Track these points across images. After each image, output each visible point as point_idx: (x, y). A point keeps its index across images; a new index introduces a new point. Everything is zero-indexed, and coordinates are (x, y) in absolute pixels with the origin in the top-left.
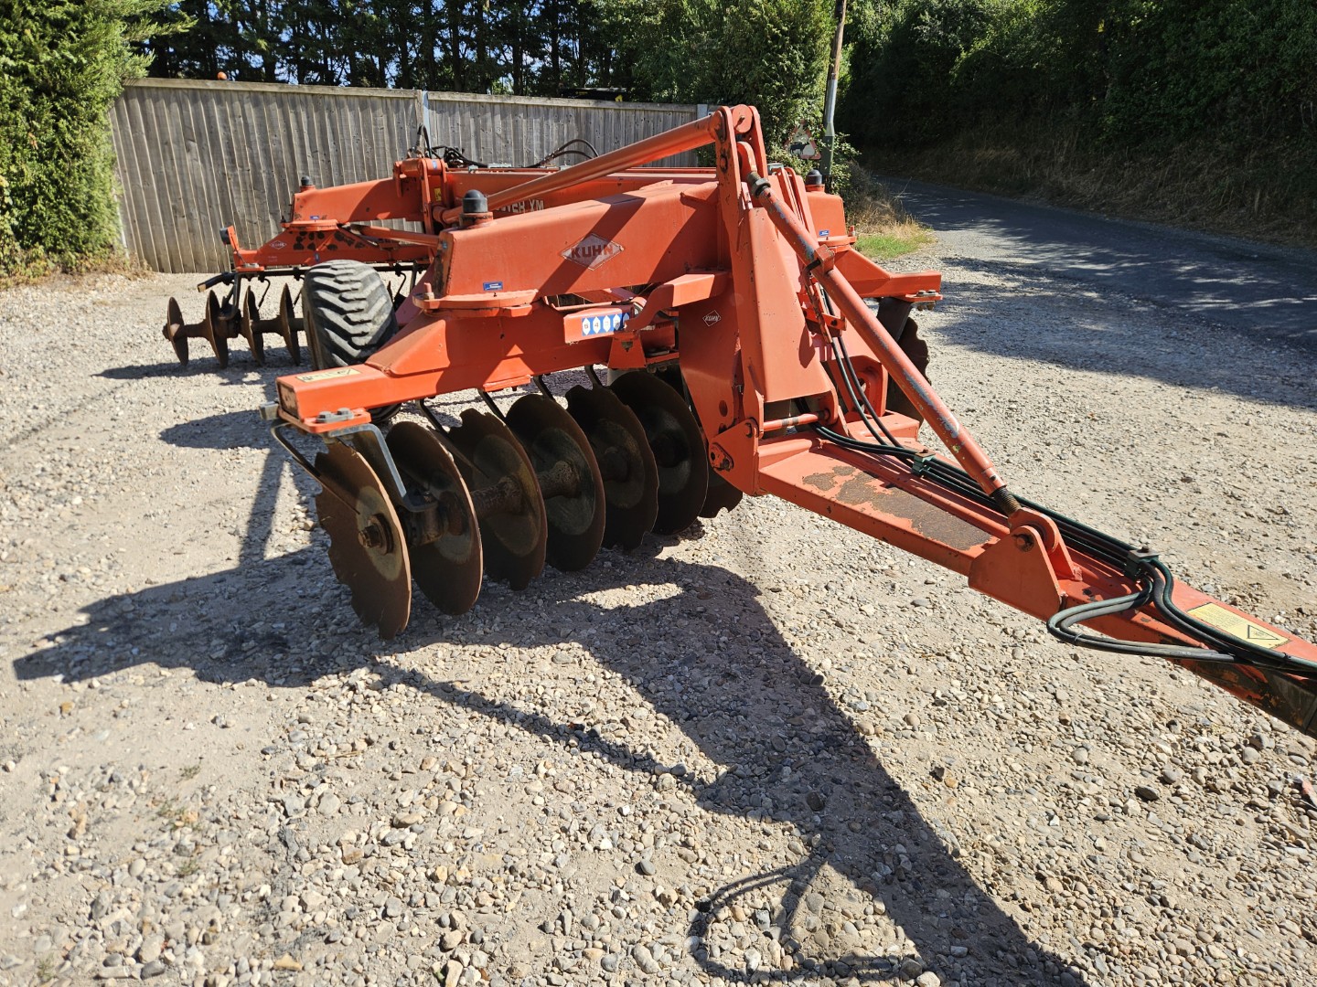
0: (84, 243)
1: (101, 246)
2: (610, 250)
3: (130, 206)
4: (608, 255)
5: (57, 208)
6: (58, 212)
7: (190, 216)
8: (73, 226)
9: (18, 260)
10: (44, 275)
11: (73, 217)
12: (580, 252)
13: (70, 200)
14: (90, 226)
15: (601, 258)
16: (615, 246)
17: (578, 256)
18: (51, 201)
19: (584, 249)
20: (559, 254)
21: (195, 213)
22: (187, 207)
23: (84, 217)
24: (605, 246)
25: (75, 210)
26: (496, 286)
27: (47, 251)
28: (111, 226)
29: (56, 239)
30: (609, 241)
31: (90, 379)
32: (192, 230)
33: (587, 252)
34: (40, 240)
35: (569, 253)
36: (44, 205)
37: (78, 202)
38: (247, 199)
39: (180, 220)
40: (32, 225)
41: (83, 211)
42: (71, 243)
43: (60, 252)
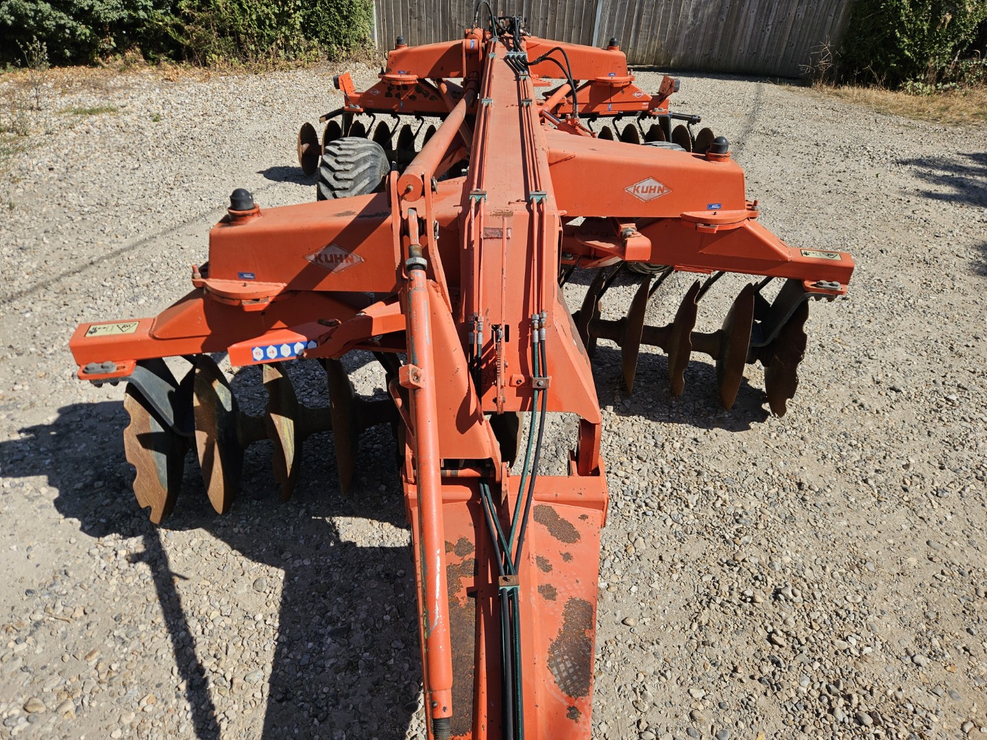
0: (344, 38)
1: (356, 40)
2: (352, 260)
3: (383, 8)
4: (350, 263)
5: (329, 10)
6: (329, 14)
7: (420, 18)
8: (339, 26)
9: (302, 48)
10: (316, 61)
11: (339, 18)
12: (323, 258)
13: (338, 4)
14: (349, 25)
15: (343, 265)
16: (356, 257)
17: (321, 261)
18: (326, 5)
19: (326, 256)
20: (304, 257)
21: (424, 15)
22: (419, 11)
23: (345, 18)
24: (346, 256)
25: (340, 12)
26: (249, 276)
27: (321, 42)
28: (366, 25)
29: (327, 34)
30: (351, 251)
31: (256, 175)
32: (419, 30)
33: (329, 259)
34: (316, 34)
35: (312, 257)
36: (321, 8)
37: (343, 6)
38: (460, 6)
39: (413, 21)
40: (313, 22)
41: (345, 13)
42: (336, 38)
43: (329, 43)
